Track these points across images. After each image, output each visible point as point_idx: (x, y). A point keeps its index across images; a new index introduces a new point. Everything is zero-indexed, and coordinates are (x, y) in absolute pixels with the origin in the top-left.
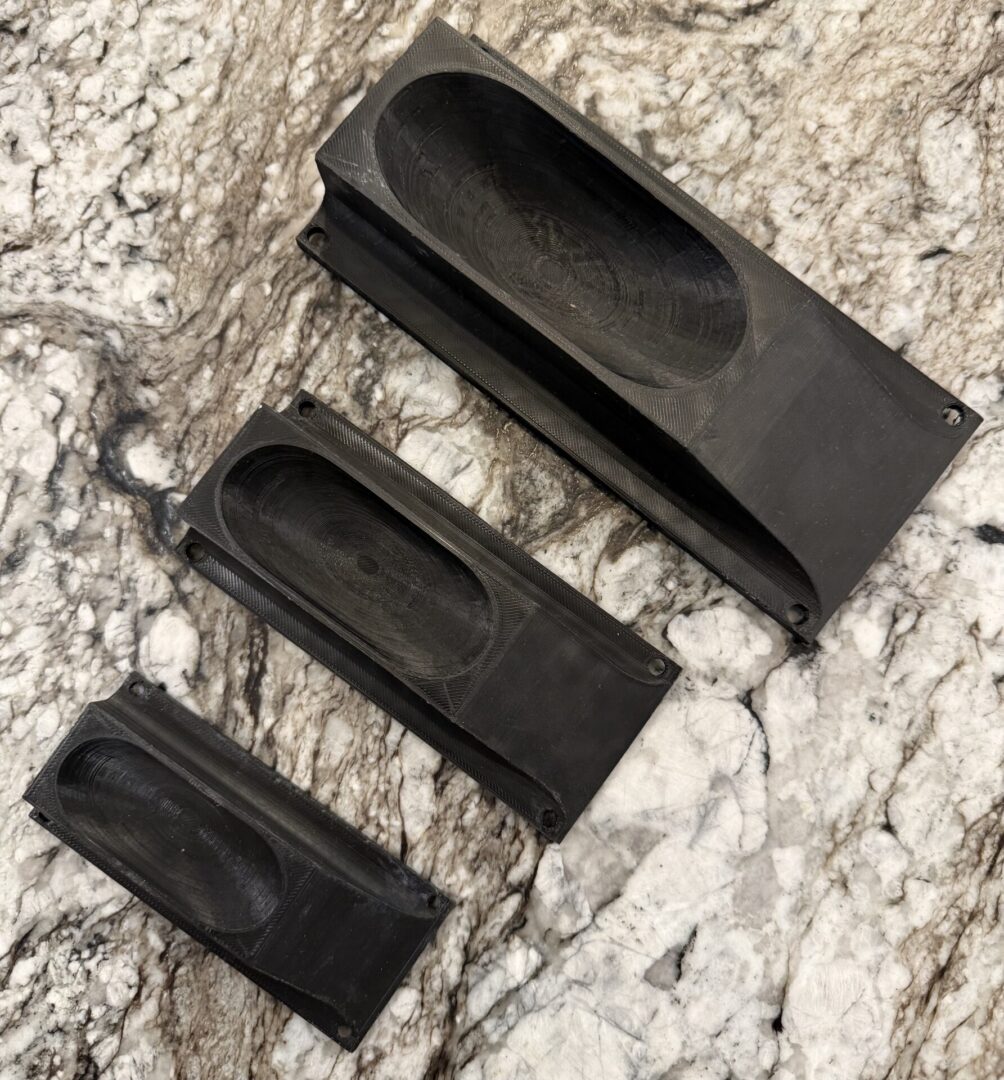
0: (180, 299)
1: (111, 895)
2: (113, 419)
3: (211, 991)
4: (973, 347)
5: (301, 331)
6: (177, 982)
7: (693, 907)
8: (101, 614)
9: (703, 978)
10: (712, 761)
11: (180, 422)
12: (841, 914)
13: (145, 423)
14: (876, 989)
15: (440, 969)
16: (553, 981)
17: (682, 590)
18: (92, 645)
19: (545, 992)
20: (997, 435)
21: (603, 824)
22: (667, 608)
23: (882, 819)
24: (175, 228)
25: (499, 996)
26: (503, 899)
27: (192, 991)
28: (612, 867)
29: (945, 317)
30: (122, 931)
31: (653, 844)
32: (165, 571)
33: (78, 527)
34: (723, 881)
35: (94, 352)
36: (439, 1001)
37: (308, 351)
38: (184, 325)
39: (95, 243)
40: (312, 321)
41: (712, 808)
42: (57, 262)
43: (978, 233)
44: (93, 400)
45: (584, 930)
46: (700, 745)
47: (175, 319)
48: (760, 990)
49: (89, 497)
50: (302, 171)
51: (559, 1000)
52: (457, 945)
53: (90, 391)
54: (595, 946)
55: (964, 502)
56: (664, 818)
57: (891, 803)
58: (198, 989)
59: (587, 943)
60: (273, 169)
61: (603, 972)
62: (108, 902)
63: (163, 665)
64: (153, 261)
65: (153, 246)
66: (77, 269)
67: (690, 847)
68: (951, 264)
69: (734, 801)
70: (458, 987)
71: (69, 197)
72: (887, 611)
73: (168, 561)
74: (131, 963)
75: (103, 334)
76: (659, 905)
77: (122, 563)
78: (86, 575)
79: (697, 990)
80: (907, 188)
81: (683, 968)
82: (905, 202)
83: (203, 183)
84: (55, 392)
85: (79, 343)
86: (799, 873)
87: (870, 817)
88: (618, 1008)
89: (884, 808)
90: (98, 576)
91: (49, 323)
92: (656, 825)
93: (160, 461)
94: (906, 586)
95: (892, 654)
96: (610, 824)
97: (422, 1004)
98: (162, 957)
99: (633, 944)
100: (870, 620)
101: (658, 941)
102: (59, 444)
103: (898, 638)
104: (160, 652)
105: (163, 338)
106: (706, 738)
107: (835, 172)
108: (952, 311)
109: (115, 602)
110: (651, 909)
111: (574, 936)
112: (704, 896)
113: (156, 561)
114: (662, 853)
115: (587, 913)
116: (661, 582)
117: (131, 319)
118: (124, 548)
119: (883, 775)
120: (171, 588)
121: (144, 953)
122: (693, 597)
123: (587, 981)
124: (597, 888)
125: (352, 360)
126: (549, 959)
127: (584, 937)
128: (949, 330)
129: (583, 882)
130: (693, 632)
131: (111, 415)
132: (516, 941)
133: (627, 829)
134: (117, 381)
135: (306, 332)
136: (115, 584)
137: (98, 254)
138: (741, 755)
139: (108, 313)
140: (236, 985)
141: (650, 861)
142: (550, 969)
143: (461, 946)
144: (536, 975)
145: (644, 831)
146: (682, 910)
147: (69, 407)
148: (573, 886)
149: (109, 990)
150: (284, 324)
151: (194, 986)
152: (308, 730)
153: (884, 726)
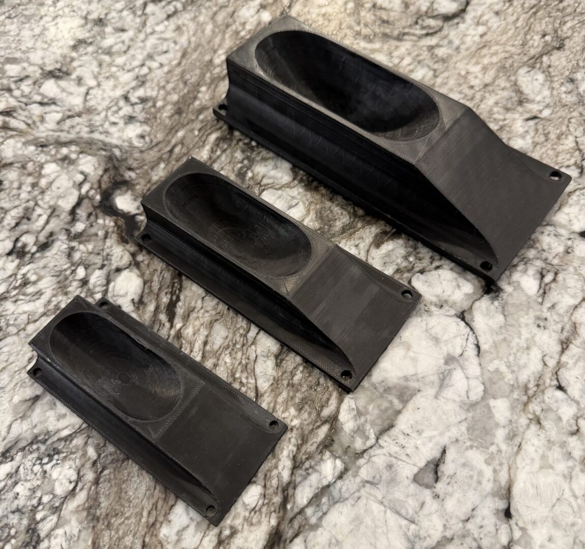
0: (152, 137)
1: (68, 424)
2: (111, 185)
3: (124, 486)
4: (560, 155)
5: (212, 149)
6: (102, 480)
7: (442, 434)
8: (89, 271)
9: (453, 481)
10: (445, 349)
11: (146, 185)
12: (539, 440)
13: (127, 186)
14: (572, 490)
15: (277, 472)
16: (352, 481)
17: (418, 261)
18: (82, 286)
19: (348, 489)
20: (582, 191)
21: (379, 383)
22: (410, 270)
23: (555, 382)
24: (153, 110)
25: (317, 491)
26: (319, 427)
27: (111, 486)
28: (387, 409)
29: (543, 143)
30: (71, 446)
31: (412, 396)
32: (128, 251)
33: (84, 231)
34: (459, 419)
35: (105, 156)
36: (276, 493)
37: (214, 157)
38: (153, 147)
39: (113, 115)
40: (218, 145)
41: (447, 375)
42: (93, 122)
43: (553, 111)
44: (102, 176)
45: (371, 447)
46: (436, 340)
47: (148, 144)
48: (493, 490)
49: (92, 218)
50: (217, 90)
51: (357, 494)
52: (288, 456)
53: (100, 172)
54: (379, 458)
55: (570, 221)
56: (418, 380)
57: (559, 373)
58: (115, 484)
59: (374, 456)
60: (203, 89)
61: (386, 475)
62: (66, 428)
63: (121, 296)
64: (141, 122)
65: (141, 116)
66: (102, 125)
67: (436, 397)
68: (541, 122)
69: (460, 371)
70: (289, 484)
71: (103, 99)
72: (537, 271)
73: (131, 246)
74: (74, 466)
75: (111, 150)
76: (419, 432)
77: (106, 247)
78: (84, 253)
79: (450, 489)
80: (513, 94)
81: (439, 474)
82: (514, 100)
83: (168, 93)
84: (82, 173)
85: (98, 153)
86: (508, 414)
87: (548, 381)
88: (398, 500)
89: (555, 377)
90: (91, 253)
91: (84, 145)
92: (414, 384)
93: (133, 202)
94: (546, 259)
95: (545, 293)
96: (384, 384)
97: (265, 496)
98: (95, 463)
99: (404, 458)
100: (529, 276)
101: (421, 456)
102: (80, 194)
103: (546, 285)
104: (120, 290)
105: (142, 152)
106: (439, 336)
107: (477, 89)
108: (546, 140)
109: (99, 265)
110: (414, 435)
111: (365, 451)
112: (448, 428)
113: (124, 246)
114: (419, 400)
115: (372, 436)
116: (406, 258)
117: (126, 144)
118: (108, 240)
119: (551, 357)
120: (131, 259)
121: (83, 460)
122: (425, 265)
123: (375, 481)
124: (379, 422)
125: (237, 160)
126: (349, 465)
127: (372, 452)
128: (546, 148)
129: (369, 417)
130: (426, 282)
131: (110, 182)
132: (328, 454)
133: (395, 387)
134: (116, 168)
135: (214, 149)
136: (100, 257)
137: (113, 119)
138: (462, 346)
139: (115, 141)
140: (141, 482)
141: (410, 405)
142: (350, 472)
143: (291, 456)
144: (340, 477)
145: (407, 388)
146: (435, 436)
147: (89, 179)
148: (363, 419)
149: (57, 484)
150: (203, 146)
151: (113, 482)
152: (201, 330)
153: (547, 331)
